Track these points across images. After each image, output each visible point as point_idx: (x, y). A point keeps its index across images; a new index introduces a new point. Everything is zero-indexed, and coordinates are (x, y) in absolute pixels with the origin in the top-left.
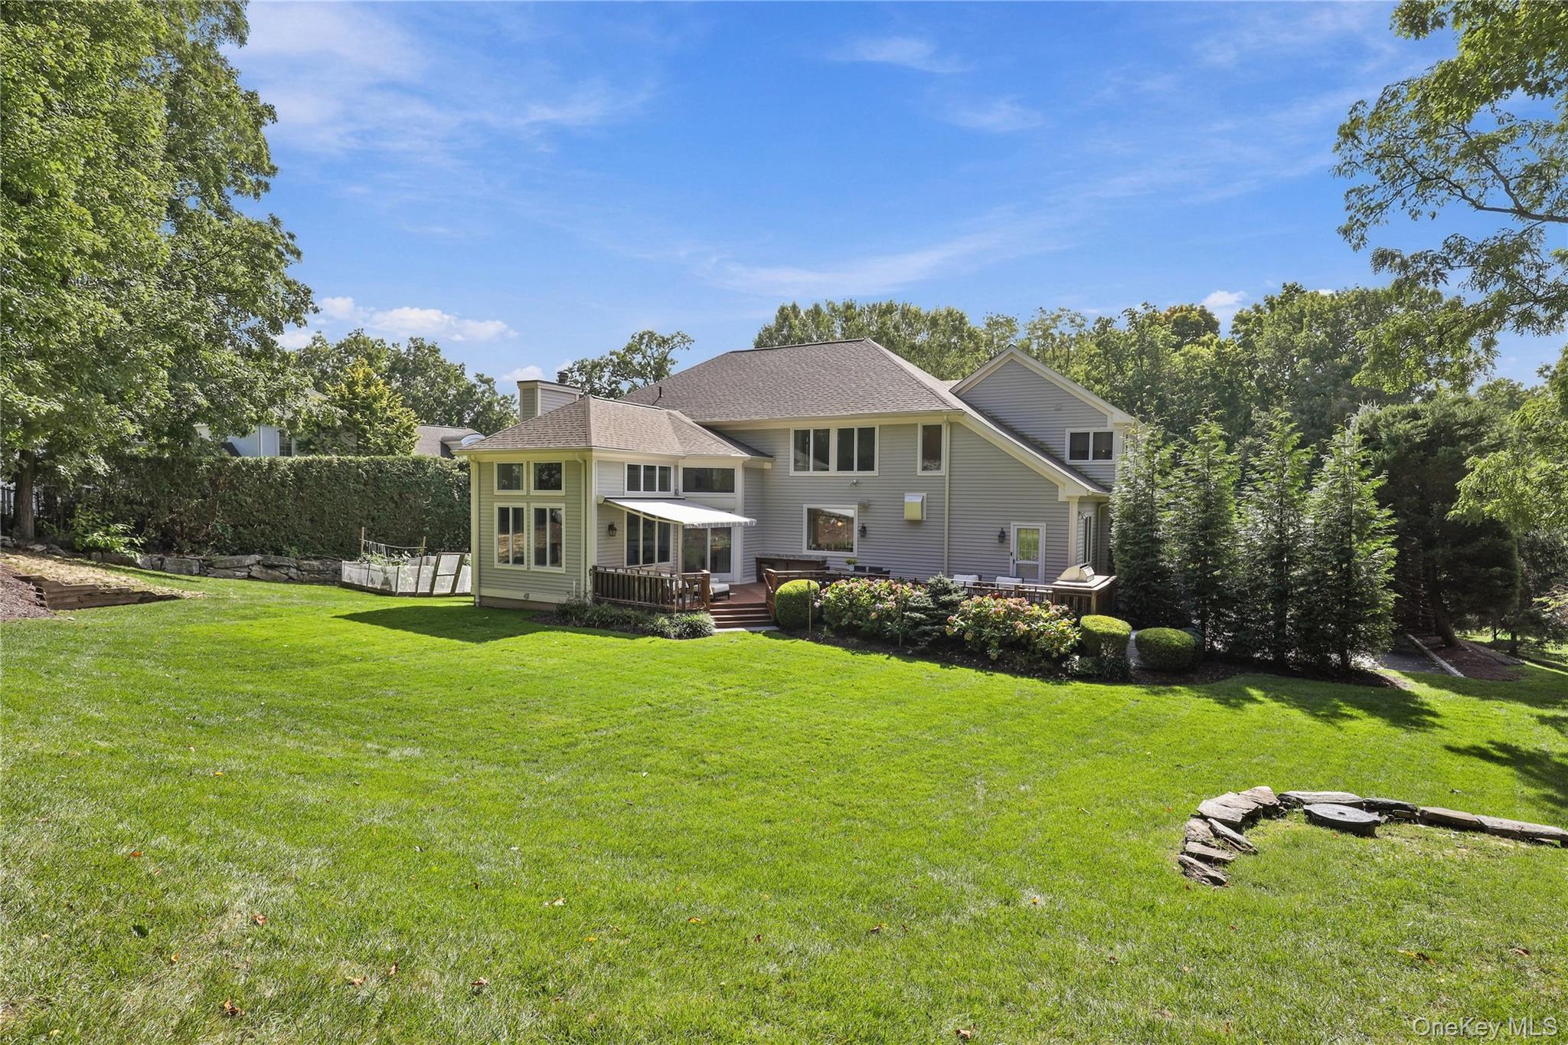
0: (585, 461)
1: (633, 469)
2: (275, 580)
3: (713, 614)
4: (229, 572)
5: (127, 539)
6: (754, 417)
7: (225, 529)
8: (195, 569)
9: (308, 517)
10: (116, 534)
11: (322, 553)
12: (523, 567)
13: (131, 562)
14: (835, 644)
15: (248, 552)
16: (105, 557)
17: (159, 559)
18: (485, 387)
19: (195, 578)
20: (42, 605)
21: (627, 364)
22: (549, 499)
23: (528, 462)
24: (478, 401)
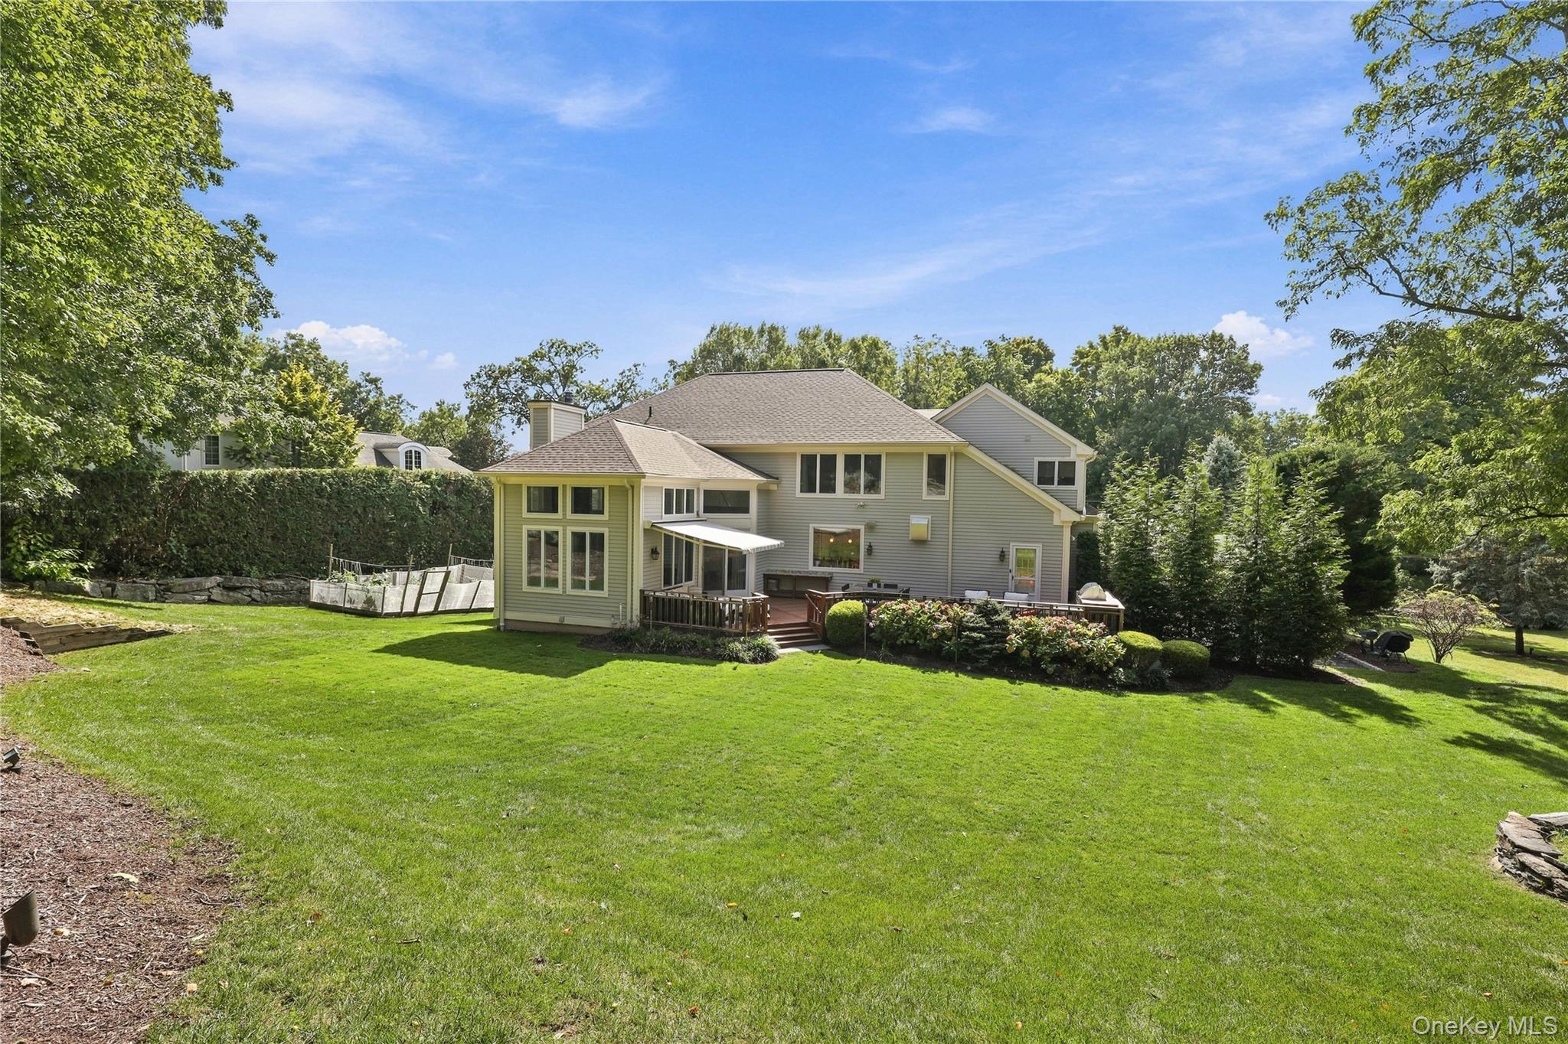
0: (632, 487)
1: (668, 493)
2: (237, 603)
3: (771, 634)
4: (188, 596)
5: (74, 565)
6: (760, 441)
7: (180, 550)
8: (151, 595)
9: (270, 534)
10: (62, 560)
11: (283, 571)
12: (559, 590)
13: (79, 590)
14: (895, 662)
15: (206, 573)
16: (51, 587)
17: (108, 585)
18: (371, 387)
19: (154, 605)
20: (36, 654)
21: (532, 369)
22: (588, 524)
23: (564, 486)
24: (364, 401)
